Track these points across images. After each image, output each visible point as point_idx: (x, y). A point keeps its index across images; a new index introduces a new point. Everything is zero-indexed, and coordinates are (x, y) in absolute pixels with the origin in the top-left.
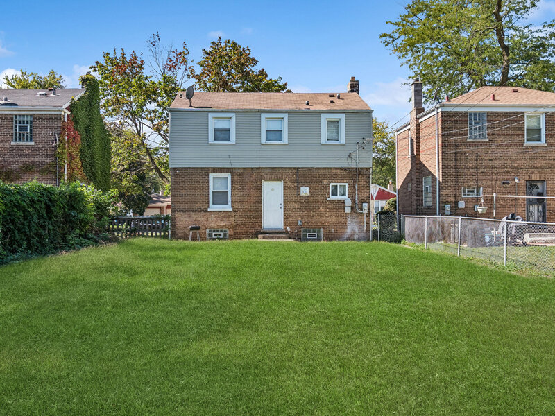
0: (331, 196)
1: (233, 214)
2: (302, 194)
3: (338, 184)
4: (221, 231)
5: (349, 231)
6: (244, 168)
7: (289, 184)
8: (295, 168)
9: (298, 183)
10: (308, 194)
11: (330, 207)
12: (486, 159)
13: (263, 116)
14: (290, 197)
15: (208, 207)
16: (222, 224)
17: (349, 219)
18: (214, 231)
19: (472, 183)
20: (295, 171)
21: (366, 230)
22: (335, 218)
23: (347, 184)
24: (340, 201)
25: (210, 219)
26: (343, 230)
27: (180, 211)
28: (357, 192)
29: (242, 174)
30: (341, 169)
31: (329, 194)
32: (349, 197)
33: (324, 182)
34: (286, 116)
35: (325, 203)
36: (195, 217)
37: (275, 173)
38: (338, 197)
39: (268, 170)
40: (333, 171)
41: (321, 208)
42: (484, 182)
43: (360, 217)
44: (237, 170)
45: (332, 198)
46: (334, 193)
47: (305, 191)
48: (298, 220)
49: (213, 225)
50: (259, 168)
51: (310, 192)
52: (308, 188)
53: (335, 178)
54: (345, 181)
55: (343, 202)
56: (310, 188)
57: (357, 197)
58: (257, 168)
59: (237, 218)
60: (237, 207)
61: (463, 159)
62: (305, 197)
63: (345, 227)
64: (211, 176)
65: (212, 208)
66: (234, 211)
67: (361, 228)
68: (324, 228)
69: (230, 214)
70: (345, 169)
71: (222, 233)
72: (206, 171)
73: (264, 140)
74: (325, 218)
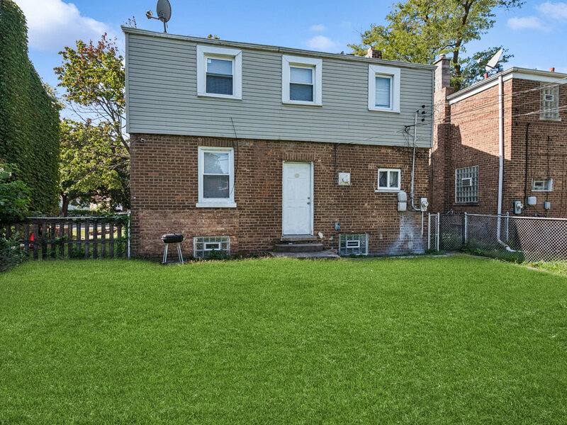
0: (379, 188)
1: (237, 213)
2: (340, 183)
3: (389, 171)
4: (219, 240)
5: (401, 236)
6: (255, 140)
7: (323, 167)
8: (331, 144)
9: (336, 167)
10: (349, 184)
11: (378, 202)
12: (557, 143)
13: (287, 59)
14: (323, 187)
15: (197, 201)
16: (220, 229)
17: (403, 220)
18: (207, 240)
19: (542, 173)
20: (331, 148)
21: (424, 236)
22: (384, 219)
23: (399, 171)
24: (391, 194)
25: (199, 221)
26: (394, 236)
27: (148, 208)
28: (413, 182)
29: (251, 149)
30: (392, 148)
31: (376, 184)
32: (401, 189)
33: (371, 167)
34: (319, 63)
35: (372, 196)
36: (173, 217)
37: (301, 150)
38: (388, 189)
39: (292, 145)
40: (383, 151)
41: (366, 205)
42: (554, 173)
43: (416, 216)
44: (244, 143)
45: (381, 189)
46: (384, 184)
47: (345, 178)
48: (334, 222)
49: (205, 230)
50: (279, 141)
51: (352, 180)
52: (349, 175)
53: (385, 161)
54: (398, 166)
55: (396, 195)
56: (351, 174)
57: (412, 188)
58: (275, 141)
59: (244, 219)
60: (243, 201)
61: (534, 142)
62: (346, 188)
63: (397, 232)
64: (201, 151)
65: (203, 202)
66: (239, 208)
67: (417, 232)
68: (369, 233)
69: (232, 212)
70: (398, 149)
71: (220, 244)
72: (193, 141)
73: (286, 98)
74: (371, 219)
